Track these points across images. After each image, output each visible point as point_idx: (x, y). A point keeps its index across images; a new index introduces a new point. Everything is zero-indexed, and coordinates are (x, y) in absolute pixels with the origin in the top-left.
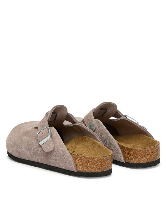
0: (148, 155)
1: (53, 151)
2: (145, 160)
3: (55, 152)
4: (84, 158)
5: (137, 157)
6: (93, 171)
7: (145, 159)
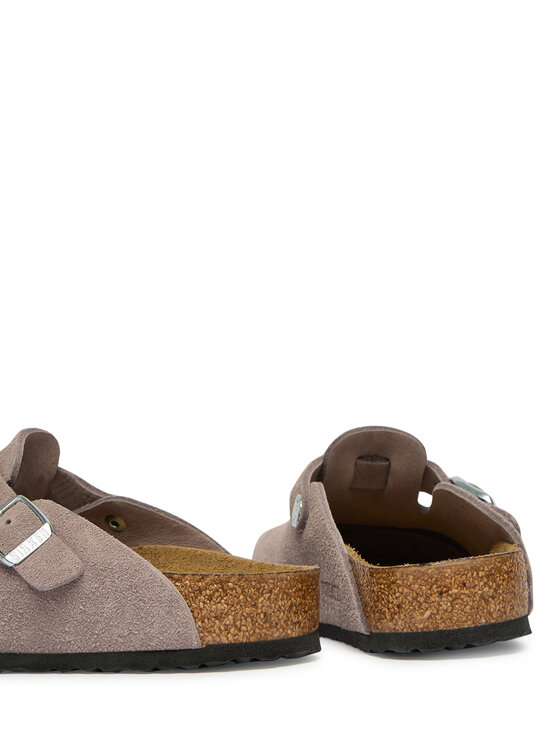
0: (441, 593)
1: (74, 583)
2: (430, 617)
3: (87, 586)
4: (239, 580)
5: (399, 606)
6: (276, 635)
7: (428, 613)
